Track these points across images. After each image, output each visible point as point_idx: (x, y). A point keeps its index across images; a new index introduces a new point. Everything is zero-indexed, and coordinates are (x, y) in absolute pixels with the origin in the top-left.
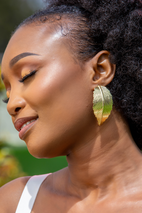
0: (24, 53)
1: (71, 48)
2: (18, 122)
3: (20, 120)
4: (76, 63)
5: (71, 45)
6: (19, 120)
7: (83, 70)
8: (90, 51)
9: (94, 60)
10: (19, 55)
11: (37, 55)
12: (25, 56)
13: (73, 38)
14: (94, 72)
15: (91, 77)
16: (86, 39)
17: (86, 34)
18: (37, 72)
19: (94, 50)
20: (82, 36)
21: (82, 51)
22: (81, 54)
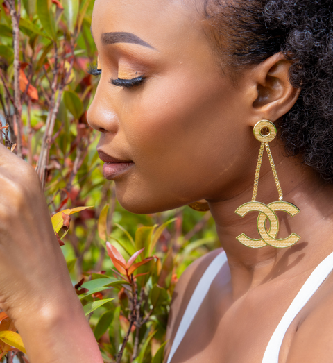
0: (127, 34)
1: (218, 44)
4: (223, 74)
5: (218, 38)
8: (256, 52)
9: (261, 71)
10: (119, 33)
11: (150, 47)
12: (129, 42)
16: (249, 28)
19: (264, 51)
20: (243, 22)
21: (238, 52)
22: (236, 56)
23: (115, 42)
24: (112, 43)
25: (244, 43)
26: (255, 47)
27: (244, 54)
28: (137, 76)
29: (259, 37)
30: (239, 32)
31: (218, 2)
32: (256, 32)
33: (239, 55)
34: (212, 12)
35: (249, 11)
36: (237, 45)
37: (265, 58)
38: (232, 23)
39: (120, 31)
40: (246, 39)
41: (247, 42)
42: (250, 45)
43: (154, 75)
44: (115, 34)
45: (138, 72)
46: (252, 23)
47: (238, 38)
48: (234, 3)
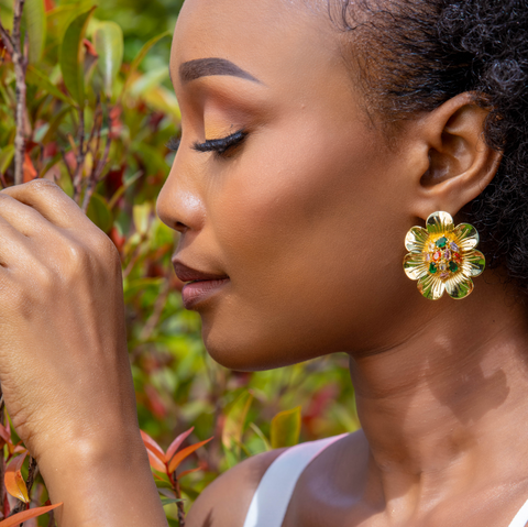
1: (364, 75)
4: (372, 126)
5: (363, 64)
8: (427, 90)
10: (205, 61)
11: (253, 80)
14: (425, 162)
19: (438, 88)
20: (407, 38)
21: (397, 89)
22: (393, 96)
23: (199, 76)
24: (194, 78)
25: (407, 74)
26: (425, 82)
27: (405, 92)
28: (233, 131)
29: (432, 65)
30: (399, 55)
31: (364, 5)
32: (426, 56)
33: (398, 94)
34: (355, 20)
35: (415, 21)
36: (395, 77)
37: (440, 102)
38: (388, 40)
39: (207, 57)
40: (411, 66)
41: (412, 73)
42: (415, 77)
43: (259, 127)
44: (199, 62)
45: (235, 124)
46: (421, 41)
47: (397, 65)
48: (391, 7)
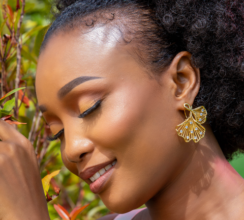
0: (78, 78)
1: (141, 59)
2: (87, 171)
3: (92, 169)
4: (151, 78)
5: (139, 54)
6: (89, 170)
7: (161, 85)
8: (165, 57)
9: (172, 68)
10: (72, 81)
11: (98, 78)
12: (82, 82)
13: (140, 44)
14: (175, 85)
15: (173, 92)
16: (156, 41)
17: (154, 35)
18: (103, 102)
19: (170, 54)
20: (151, 39)
21: (155, 60)
25: (156, 53)
26: (164, 54)
27: (158, 60)
29: (164, 46)
33: (156, 62)
34: (129, 39)
42: (160, 53)
45: (96, 99)
47: (152, 50)
48: (139, 29)
